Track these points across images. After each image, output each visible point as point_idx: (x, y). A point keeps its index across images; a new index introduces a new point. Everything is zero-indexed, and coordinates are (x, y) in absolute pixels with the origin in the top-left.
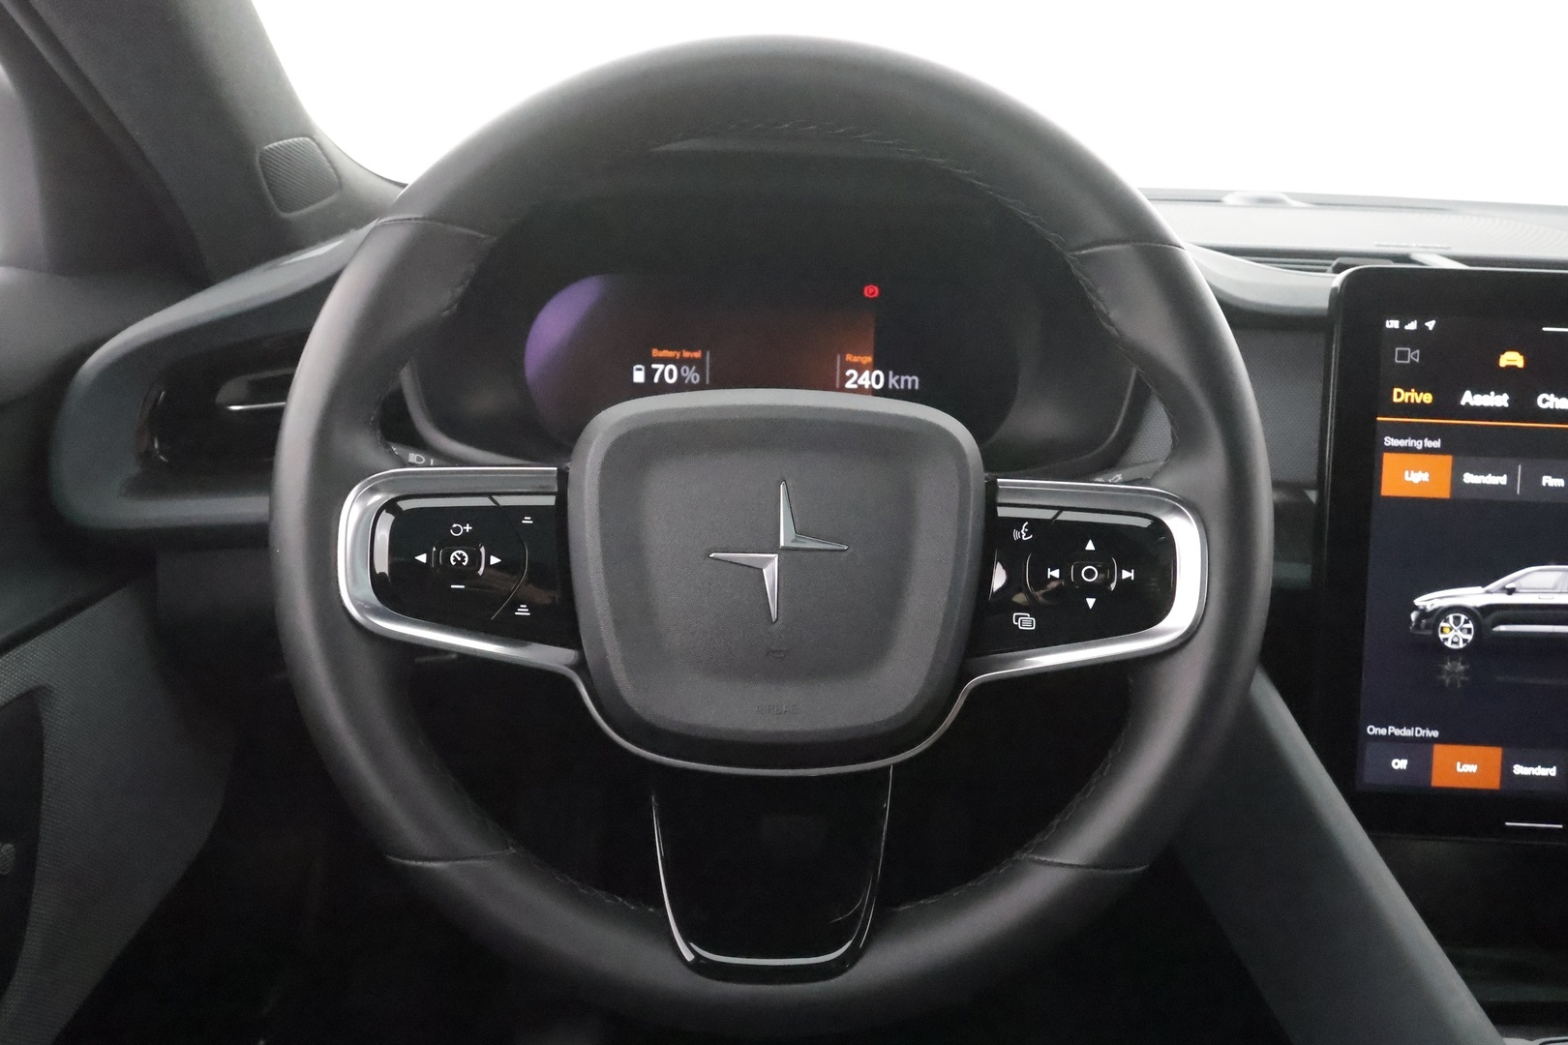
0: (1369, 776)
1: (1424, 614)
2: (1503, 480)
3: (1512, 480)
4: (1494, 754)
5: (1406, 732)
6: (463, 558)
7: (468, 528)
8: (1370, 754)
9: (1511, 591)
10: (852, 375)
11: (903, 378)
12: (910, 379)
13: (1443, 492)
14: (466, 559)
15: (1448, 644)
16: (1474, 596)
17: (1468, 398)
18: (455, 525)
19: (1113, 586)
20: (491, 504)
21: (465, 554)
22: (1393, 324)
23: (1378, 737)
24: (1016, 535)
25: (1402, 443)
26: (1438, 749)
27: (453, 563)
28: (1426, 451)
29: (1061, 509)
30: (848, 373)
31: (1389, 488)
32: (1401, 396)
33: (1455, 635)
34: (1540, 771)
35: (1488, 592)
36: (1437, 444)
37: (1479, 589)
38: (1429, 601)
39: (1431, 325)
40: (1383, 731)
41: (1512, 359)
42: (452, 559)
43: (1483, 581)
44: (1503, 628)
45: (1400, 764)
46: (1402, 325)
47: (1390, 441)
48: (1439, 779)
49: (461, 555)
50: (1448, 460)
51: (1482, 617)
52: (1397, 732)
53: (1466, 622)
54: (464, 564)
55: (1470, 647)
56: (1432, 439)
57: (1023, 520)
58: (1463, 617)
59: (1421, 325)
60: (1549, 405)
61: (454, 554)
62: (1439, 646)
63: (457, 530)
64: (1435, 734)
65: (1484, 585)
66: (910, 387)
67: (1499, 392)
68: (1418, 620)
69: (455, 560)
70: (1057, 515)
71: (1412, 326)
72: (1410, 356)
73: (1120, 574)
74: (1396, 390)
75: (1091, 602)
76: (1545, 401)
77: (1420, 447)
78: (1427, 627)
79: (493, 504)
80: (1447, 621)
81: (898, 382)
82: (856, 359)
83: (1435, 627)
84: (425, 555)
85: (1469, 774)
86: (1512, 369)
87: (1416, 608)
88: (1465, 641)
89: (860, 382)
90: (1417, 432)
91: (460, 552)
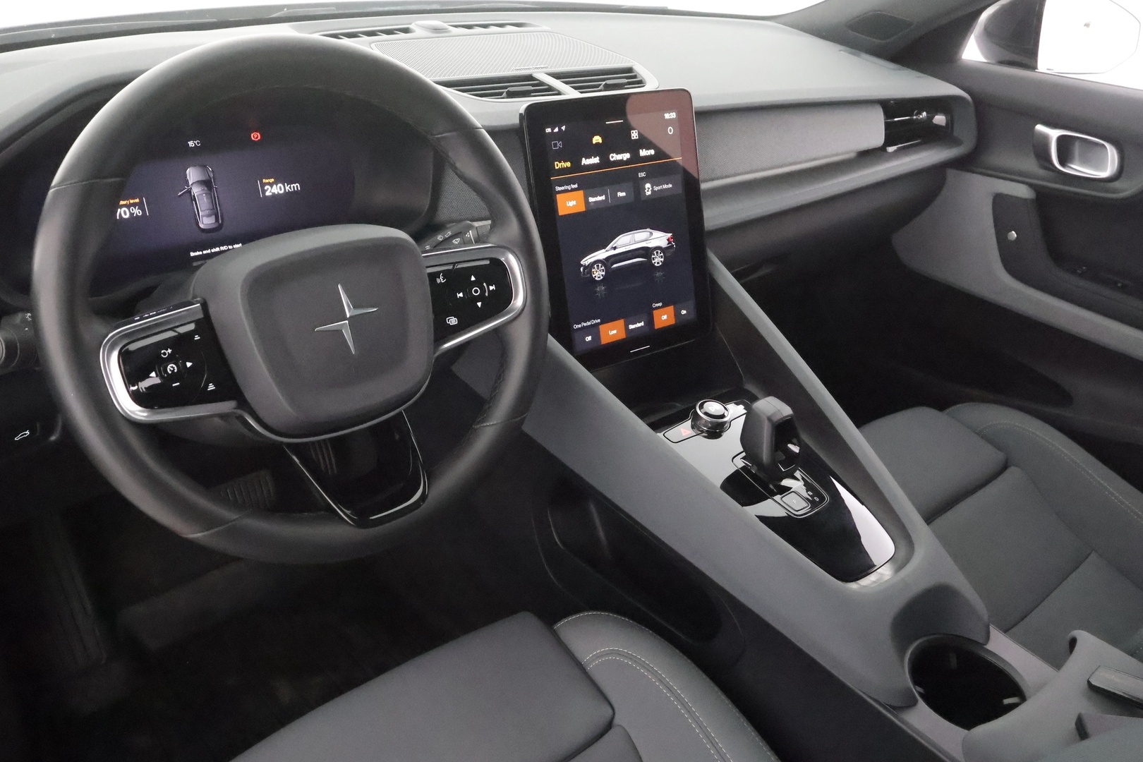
0: (579, 348)
1: (585, 267)
2: (603, 198)
3: (607, 197)
4: (621, 322)
5: (589, 323)
6: (174, 368)
7: (170, 351)
8: (577, 336)
9: (615, 248)
10: (268, 189)
11: (292, 186)
12: (295, 185)
13: (582, 208)
14: (176, 368)
15: (597, 279)
16: (602, 254)
17: (585, 162)
18: (162, 352)
19: (487, 294)
20: (175, 334)
21: (174, 366)
22: (548, 130)
23: (579, 329)
24: (438, 281)
25: (562, 188)
26: (601, 327)
27: (170, 372)
28: (573, 190)
29: (454, 264)
30: (266, 188)
31: (562, 212)
32: (559, 165)
33: (598, 274)
34: (639, 325)
35: (607, 251)
36: (576, 186)
37: (604, 250)
38: (586, 261)
39: (563, 128)
40: (580, 326)
41: (597, 139)
42: (168, 370)
43: (604, 247)
44: (615, 266)
45: (589, 338)
46: (552, 130)
47: (558, 189)
48: (604, 340)
49: (172, 367)
50: (581, 193)
51: (607, 262)
52: (585, 324)
53: (601, 267)
54: (176, 371)
55: (605, 277)
56: (574, 184)
57: (439, 273)
58: (600, 265)
59: (560, 129)
60: (614, 159)
61: (169, 367)
62: (593, 280)
63: (165, 354)
64: (599, 321)
65: (604, 248)
66: (296, 189)
67: (595, 157)
68: (584, 270)
69: (170, 370)
70: (454, 266)
71: (556, 130)
72: (558, 145)
73: (488, 288)
74: (556, 163)
75: (479, 304)
76: (612, 157)
77: (570, 189)
78: (588, 273)
79: (177, 334)
80: (594, 268)
81: (290, 188)
82: (267, 181)
83: (590, 273)
84: (154, 373)
85: (613, 335)
86: (597, 144)
87: (582, 265)
88: (602, 275)
89: (273, 191)
90: (568, 182)
91: (171, 365)
